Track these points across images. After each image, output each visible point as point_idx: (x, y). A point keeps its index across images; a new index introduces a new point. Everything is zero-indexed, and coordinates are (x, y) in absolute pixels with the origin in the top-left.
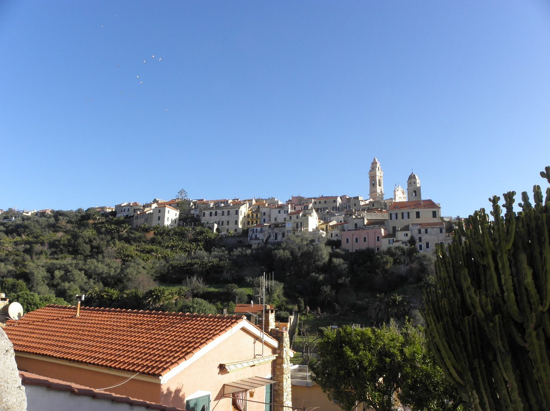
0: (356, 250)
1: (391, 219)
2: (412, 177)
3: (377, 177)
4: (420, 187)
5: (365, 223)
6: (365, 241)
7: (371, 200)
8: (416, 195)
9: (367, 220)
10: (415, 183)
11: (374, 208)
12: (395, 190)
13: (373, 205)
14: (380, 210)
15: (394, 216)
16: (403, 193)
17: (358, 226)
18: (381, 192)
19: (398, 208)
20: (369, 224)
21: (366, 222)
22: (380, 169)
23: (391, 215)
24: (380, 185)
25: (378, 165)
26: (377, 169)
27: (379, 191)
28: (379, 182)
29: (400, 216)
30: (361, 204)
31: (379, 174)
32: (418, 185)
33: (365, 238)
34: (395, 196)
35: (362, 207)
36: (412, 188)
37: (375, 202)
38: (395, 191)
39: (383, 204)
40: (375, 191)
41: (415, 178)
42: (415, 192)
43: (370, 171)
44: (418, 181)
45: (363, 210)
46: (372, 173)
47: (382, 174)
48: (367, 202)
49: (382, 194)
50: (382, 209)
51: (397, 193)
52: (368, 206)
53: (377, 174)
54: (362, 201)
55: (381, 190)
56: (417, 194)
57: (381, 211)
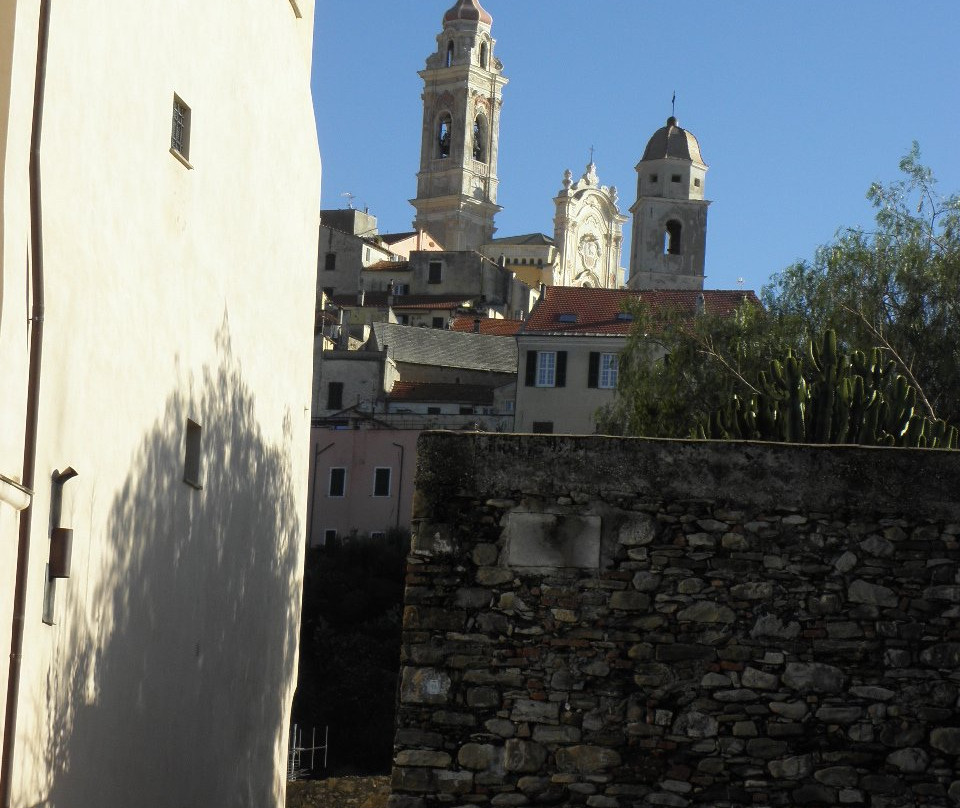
0: (330, 534)
1: (530, 380)
2: (667, 145)
3: (470, 101)
4: (702, 207)
5: (389, 386)
6: (382, 488)
7: (427, 243)
8: (675, 248)
9: (401, 366)
10: (680, 179)
11: (437, 290)
12: (563, 194)
13: (435, 277)
14: (470, 311)
15: (546, 368)
16: (608, 211)
17: (348, 401)
18: (483, 195)
19: (573, 327)
20: (404, 392)
21: (392, 377)
22: (490, 57)
23: (532, 357)
24: (480, 154)
25: (484, 28)
26: (475, 53)
27: (469, 186)
28: (479, 136)
29: (577, 370)
30: (366, 264)
31: (481, 82)
32: (695, 195)
33: (383, 475)
34: (561, 223)
35: (368, 278)
36: (661, 207)
37: (446, 256)
38: (562, 200)
39: (488, 275)
40: (453, 188)
41: (684, 153)
42: (674, 227)
43: (433, 62)
44: (697, 172)
45: (379, 300)
46: (444, 73)
47: (498, 87)
48: (403, 250)
49: (487, 210)
50: (481, 303)
51: (574, 210)
52: (405, 278)
53: (471, 85)
54: (374, 242)
55: (486, 180)
56: (684, 247)
57: (476, 317)
